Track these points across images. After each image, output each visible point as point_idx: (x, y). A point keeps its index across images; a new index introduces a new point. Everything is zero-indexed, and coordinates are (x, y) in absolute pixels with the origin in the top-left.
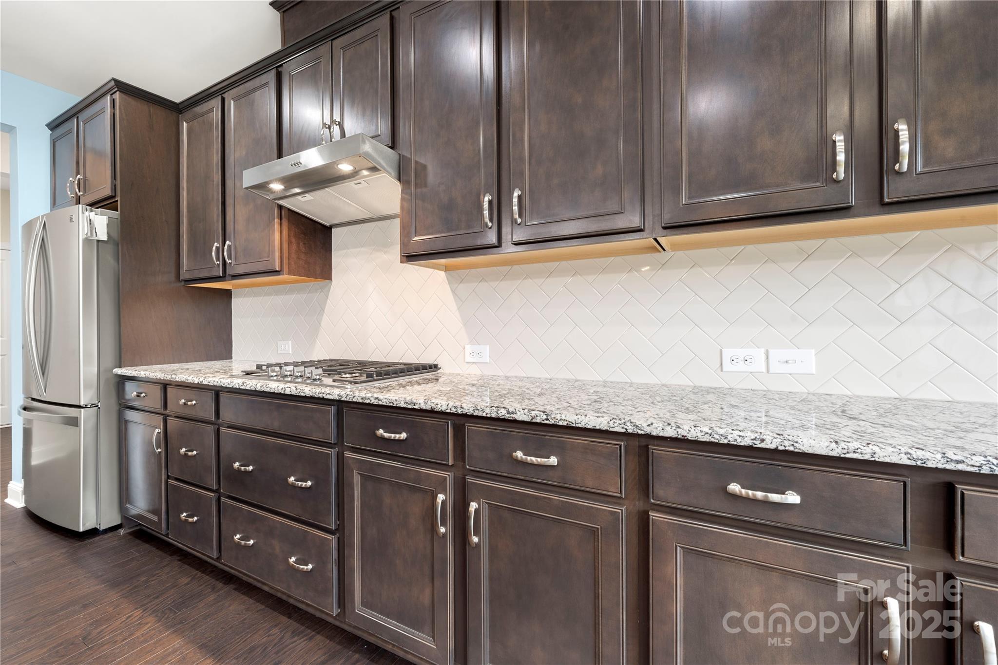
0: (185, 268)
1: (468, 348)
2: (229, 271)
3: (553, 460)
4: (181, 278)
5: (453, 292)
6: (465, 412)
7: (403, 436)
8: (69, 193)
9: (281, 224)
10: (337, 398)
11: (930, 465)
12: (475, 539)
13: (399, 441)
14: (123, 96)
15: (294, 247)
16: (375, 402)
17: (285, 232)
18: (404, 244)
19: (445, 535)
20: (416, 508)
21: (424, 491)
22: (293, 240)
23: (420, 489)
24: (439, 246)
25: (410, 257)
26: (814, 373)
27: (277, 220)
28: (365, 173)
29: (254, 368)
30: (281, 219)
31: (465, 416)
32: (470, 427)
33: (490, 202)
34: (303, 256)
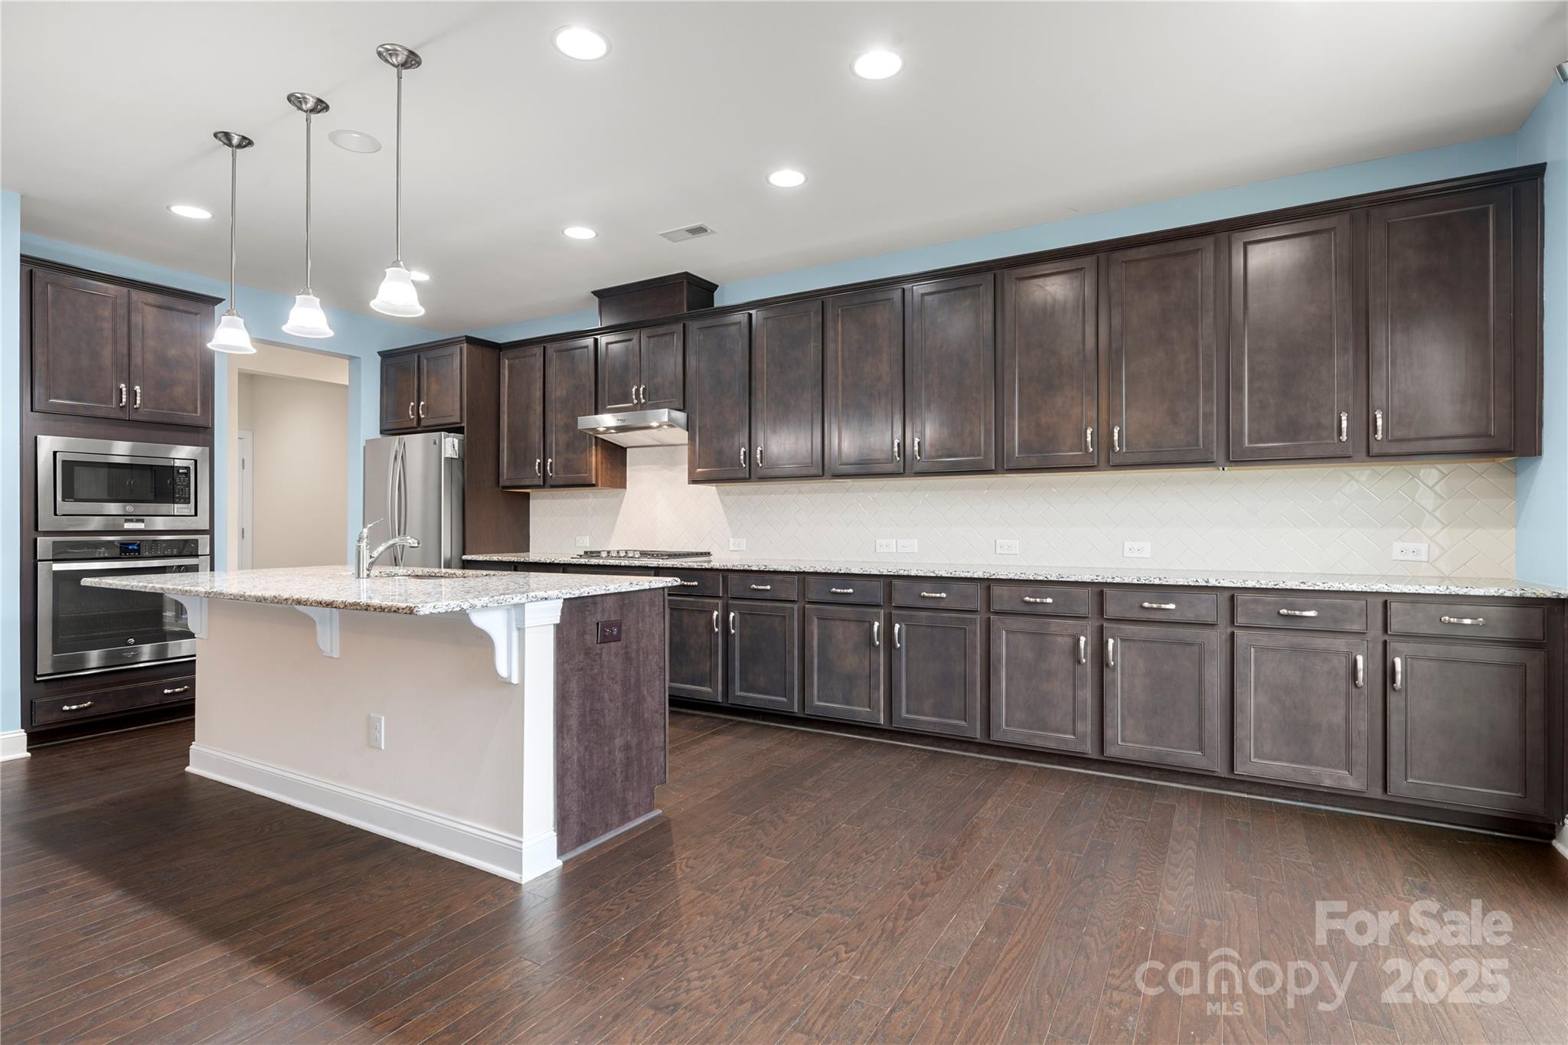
0: (505, 477)
1: (732, 540)
2: (549, 482)
3: (769, 587)
4: (501, 484)
5: (722, 501)
6: (728, 567)
7: (696, 583)
8: (410, 413)
9: (596, 450)
10: (656, 566)
11: (884, 574)
12: (733, 631)
13: (693, 586)
14: (469, 346)
15: (604, 466)
16: (680, 566)
17: (599, 456)
18: (690, 473)
19: (718, 632)
20: (702, 622)
21: (707, 611)
22: (604, 461)
23: (704, 611)
24: (714, 476)
25: (693, 481)
26: (916, 551)
27: (594, 447)
28: (666, 427)
29: (583, 553)
30: (596, 446)
31: (728, 570)
32: (731, 576)
33: (745, 452)
34: (609, 472)
